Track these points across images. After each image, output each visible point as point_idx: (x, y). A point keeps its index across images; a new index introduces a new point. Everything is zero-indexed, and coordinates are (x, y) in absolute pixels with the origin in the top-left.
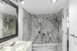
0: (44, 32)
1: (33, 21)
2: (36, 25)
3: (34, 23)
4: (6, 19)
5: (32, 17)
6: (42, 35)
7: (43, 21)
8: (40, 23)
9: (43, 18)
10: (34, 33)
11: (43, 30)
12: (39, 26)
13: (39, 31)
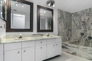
0: (90, 35)
1: (74, 21)
2: (78, 25)
3: (75, 23)
4: (50, 22)
5: (73, 15)
6: (87, 38)
7: (89, 19)
8: (84, 22)
9: (89, 14)
10: (75, 35)
11: (88, 32)
12: (82, 26)
13: (82, 32)
